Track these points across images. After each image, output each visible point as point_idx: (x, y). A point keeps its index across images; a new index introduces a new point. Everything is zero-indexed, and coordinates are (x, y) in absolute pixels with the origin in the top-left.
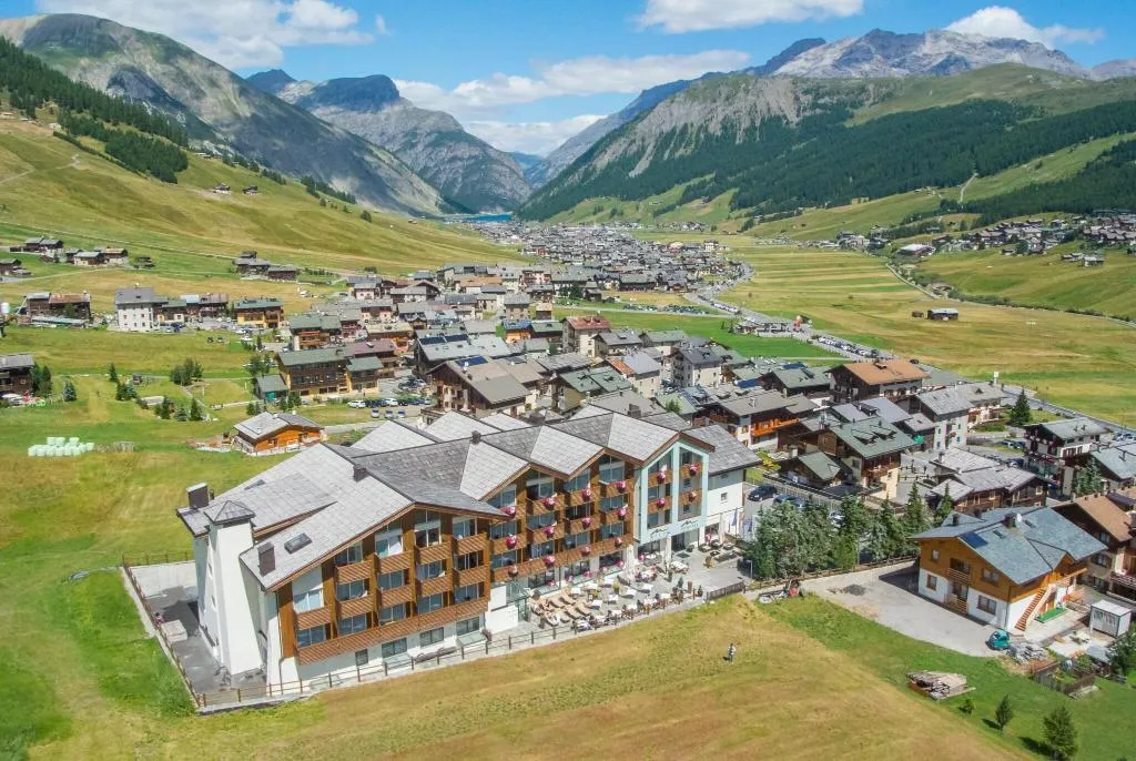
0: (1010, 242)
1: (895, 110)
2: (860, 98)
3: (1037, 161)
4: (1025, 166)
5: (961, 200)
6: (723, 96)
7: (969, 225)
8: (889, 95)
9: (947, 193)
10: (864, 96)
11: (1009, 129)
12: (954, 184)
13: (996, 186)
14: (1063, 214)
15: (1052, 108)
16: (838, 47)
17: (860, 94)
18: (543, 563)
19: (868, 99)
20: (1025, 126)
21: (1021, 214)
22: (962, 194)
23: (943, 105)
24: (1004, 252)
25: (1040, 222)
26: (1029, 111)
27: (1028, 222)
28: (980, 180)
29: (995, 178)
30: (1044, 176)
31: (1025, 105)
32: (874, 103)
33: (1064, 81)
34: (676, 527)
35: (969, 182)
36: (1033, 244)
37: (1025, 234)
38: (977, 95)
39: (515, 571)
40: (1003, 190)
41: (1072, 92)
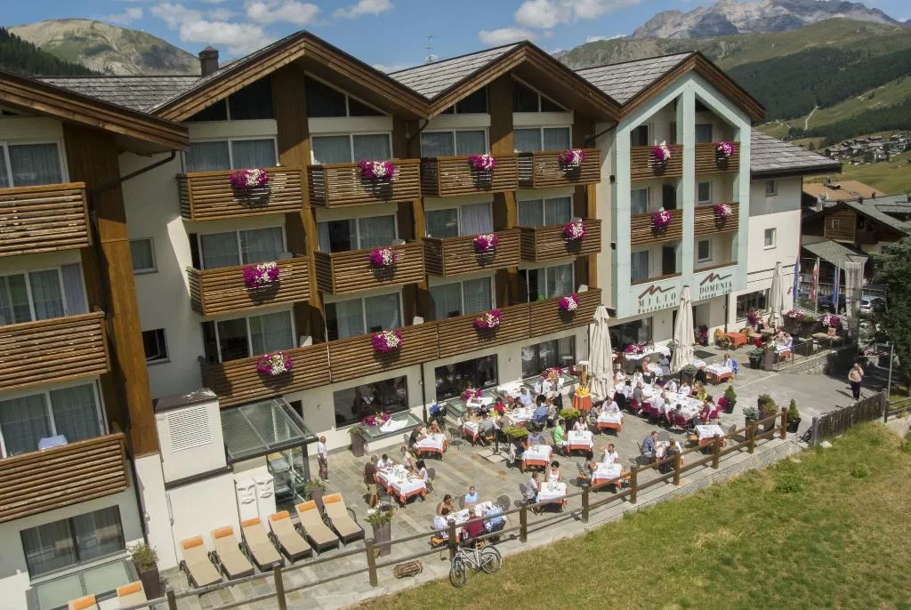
0: (857, 154)
1: (745, 61)
2: (714, 53)
3: (871, 92)
4: (860, 97)
5: (806, 128)
6: (600, 57)
7: (816, 146)
8: (739, 49)
9: (794, 123)
10: (717, 51)
11: (843, 69)
12: (799, 116)
13: (836, 115)
14: (899, 132)
15: (876, 51)
16: (692, 16)
17: (714, 50)
18: (370, 350)
19: (720, 54)
20: (855, 66)
21: (861, 134)
22: (806, 123)
23: (785, 54)
24: (853, 162)
25: (880, 139)
26: (859, 53)
27: (869, 139)
28: (821, 112)
29: (833, 109)
30: (877, 104)
31: (854, 50)
32: (724, 58)
33: (885, 29)
34: (688, 286)
35: (811, 114)
36: (879, 154)
37: (869, 148)
38: (813, 45)
39: (278, 369)
40: (842, 117)
41: (893, 38)
